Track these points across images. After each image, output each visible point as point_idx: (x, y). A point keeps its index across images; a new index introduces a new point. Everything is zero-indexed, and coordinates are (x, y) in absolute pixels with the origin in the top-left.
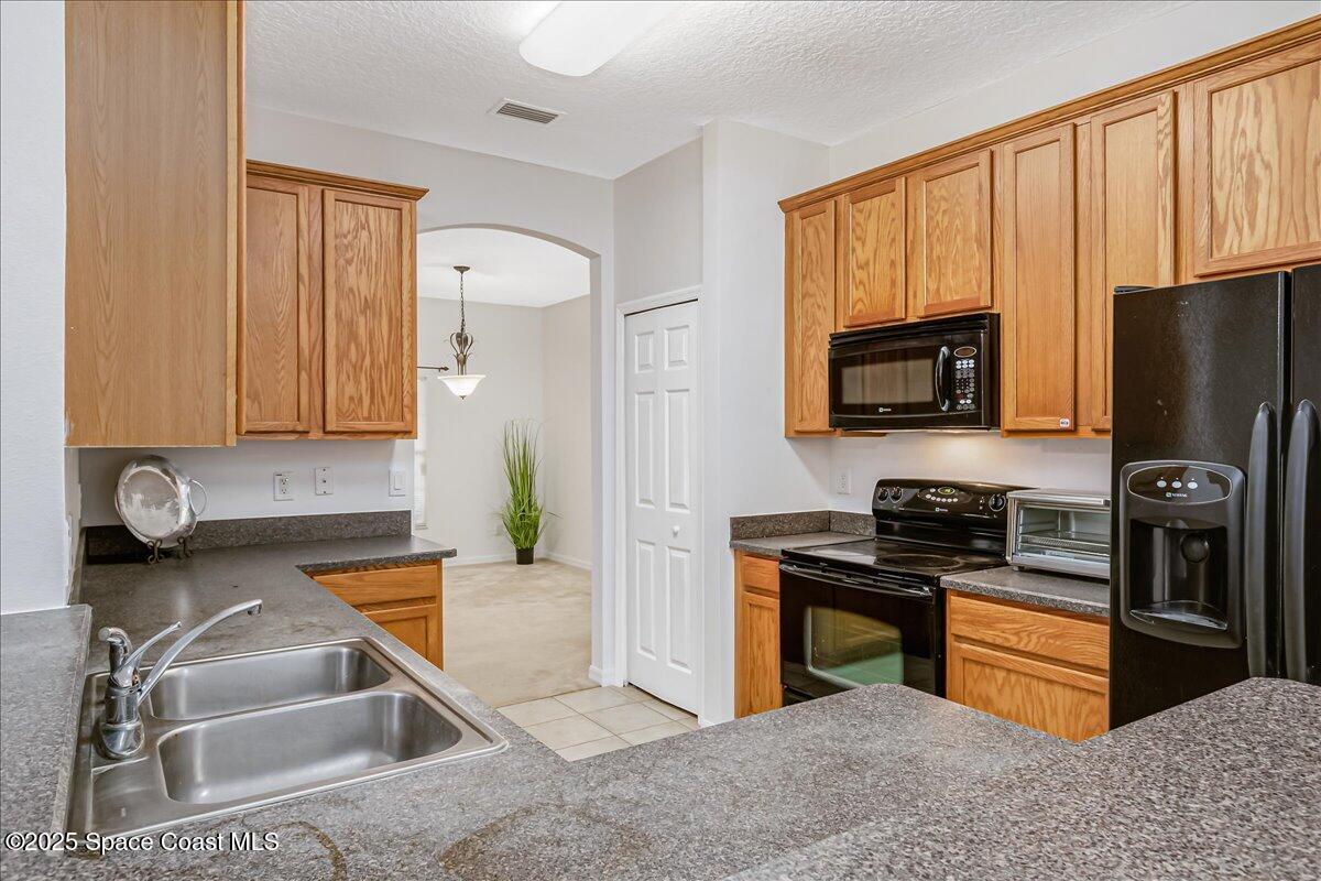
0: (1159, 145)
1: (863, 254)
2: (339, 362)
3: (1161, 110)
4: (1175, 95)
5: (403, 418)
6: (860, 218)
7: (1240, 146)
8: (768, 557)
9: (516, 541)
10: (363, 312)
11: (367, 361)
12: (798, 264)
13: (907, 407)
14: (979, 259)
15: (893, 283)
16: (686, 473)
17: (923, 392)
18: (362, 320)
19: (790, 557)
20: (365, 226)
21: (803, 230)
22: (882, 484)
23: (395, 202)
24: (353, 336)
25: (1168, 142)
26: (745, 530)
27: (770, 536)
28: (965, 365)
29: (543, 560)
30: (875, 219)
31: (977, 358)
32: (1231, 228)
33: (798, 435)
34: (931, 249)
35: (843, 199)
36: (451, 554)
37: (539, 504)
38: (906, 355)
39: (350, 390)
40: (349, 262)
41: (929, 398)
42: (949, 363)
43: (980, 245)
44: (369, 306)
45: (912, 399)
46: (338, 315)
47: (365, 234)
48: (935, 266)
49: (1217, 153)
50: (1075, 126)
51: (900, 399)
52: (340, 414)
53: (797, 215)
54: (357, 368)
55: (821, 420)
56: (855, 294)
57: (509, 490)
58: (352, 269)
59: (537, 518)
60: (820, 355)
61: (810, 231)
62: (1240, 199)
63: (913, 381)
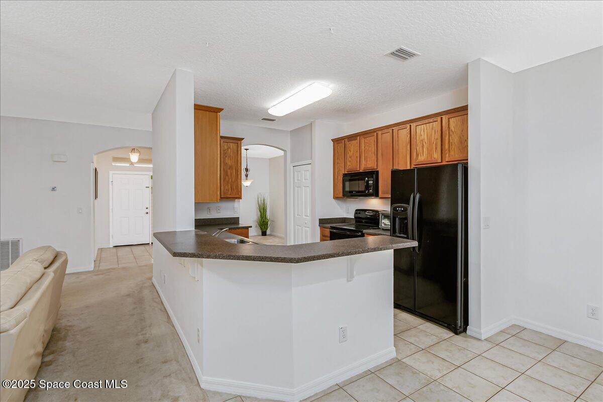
0: (407, 136)
1: (351, 154)
2: (224, 181)
3: (408, 128)
4: (410, 125)
5: (238, 194)
6: (350, 145)
7: (421, 139)
8: (327, 228)
9: (261, 229)
10: (229, 169)
11: (230, 180)
12: (336, 156)
13: (359, 192)
14: (374, 158)
15: (357, 162)
16: (308, 210)
17: (362, 188)
18: (229, 171)
19: (332, 228)
20: (230, 148)
21: (337, 146)
22: (356, 210)
23: (236, 141)
24: (227, 175)
25: (409, 135)
26: (322, 222)
27: (329, 223)
28: (371, 182)
29: (268, 235)
30: (353, 146)
31: (373, 181)
32: (420, 155)
33: (336, 198)
34: (365, 154)
35: (346, 140)
36: (251, 227)
37: (268, 218)
38: (358, 180)
39: (226, 188)
40: (226, 157)
41: (363, 190)
42: (368, 181)
43: (375, 155)
44: (231, 167)
45: (360, 190)
46: (224, 169)
47: (230, 150)
48: (366, 159)
49: (417, 139)
50: (393, 129)
51: (357, 190)
52: (224, 194)
53: (336, 143)
54: (228, 182)
55: (341, 195)
56: (348, 164)
57: (259, 213)
58: (227, 158)
59: (268, 222)
60: (341, 178)
61: (339, 147)
62: (421, 149)
63: (360, 186)
